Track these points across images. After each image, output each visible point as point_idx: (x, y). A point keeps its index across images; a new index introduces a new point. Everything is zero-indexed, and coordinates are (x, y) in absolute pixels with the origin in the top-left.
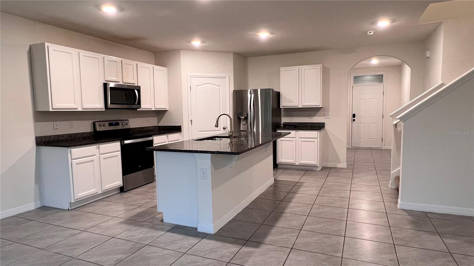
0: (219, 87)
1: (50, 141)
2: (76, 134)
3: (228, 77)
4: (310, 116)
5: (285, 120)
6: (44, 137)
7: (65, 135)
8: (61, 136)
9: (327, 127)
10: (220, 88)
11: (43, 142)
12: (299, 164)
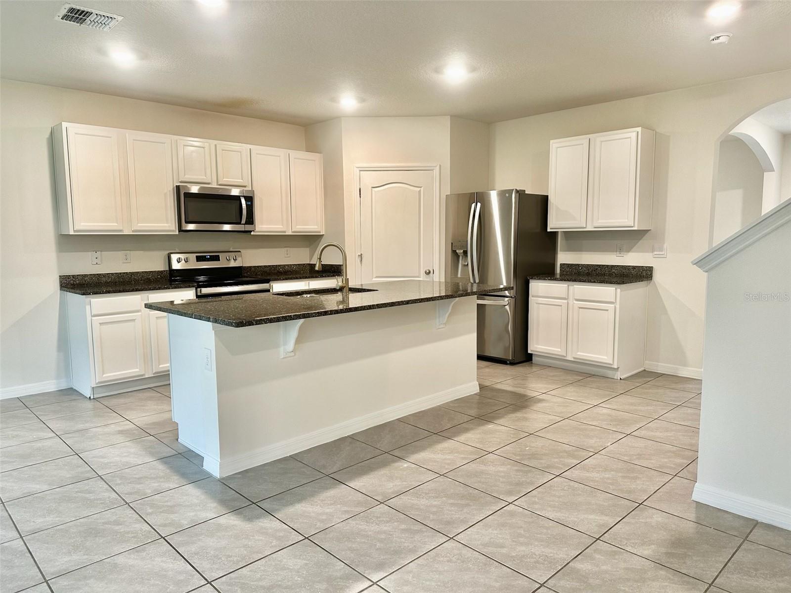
0: (419, 189)
1: (84, 284)
2: (132, 274)
3: (438, 168)
4: (620, 250)
5: (564, 257)
6: (73, 276)
7: (112, 274)
8: (104, 275)
9: (657, 276)
10: (420, 192)
11: (72, 285)
12: (572, 359)
